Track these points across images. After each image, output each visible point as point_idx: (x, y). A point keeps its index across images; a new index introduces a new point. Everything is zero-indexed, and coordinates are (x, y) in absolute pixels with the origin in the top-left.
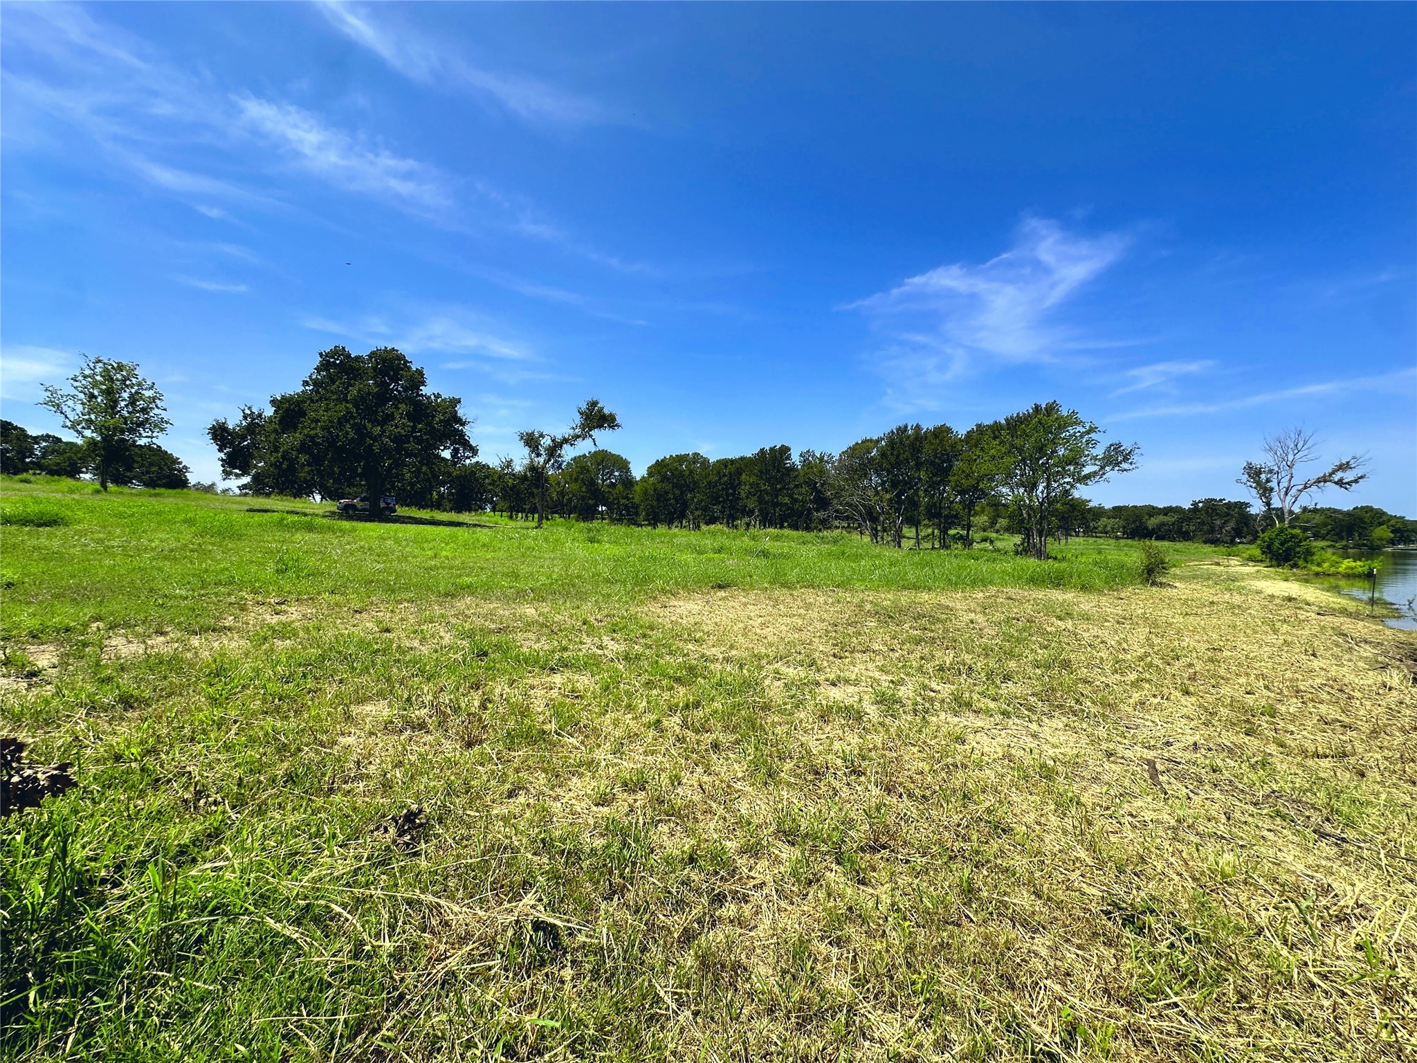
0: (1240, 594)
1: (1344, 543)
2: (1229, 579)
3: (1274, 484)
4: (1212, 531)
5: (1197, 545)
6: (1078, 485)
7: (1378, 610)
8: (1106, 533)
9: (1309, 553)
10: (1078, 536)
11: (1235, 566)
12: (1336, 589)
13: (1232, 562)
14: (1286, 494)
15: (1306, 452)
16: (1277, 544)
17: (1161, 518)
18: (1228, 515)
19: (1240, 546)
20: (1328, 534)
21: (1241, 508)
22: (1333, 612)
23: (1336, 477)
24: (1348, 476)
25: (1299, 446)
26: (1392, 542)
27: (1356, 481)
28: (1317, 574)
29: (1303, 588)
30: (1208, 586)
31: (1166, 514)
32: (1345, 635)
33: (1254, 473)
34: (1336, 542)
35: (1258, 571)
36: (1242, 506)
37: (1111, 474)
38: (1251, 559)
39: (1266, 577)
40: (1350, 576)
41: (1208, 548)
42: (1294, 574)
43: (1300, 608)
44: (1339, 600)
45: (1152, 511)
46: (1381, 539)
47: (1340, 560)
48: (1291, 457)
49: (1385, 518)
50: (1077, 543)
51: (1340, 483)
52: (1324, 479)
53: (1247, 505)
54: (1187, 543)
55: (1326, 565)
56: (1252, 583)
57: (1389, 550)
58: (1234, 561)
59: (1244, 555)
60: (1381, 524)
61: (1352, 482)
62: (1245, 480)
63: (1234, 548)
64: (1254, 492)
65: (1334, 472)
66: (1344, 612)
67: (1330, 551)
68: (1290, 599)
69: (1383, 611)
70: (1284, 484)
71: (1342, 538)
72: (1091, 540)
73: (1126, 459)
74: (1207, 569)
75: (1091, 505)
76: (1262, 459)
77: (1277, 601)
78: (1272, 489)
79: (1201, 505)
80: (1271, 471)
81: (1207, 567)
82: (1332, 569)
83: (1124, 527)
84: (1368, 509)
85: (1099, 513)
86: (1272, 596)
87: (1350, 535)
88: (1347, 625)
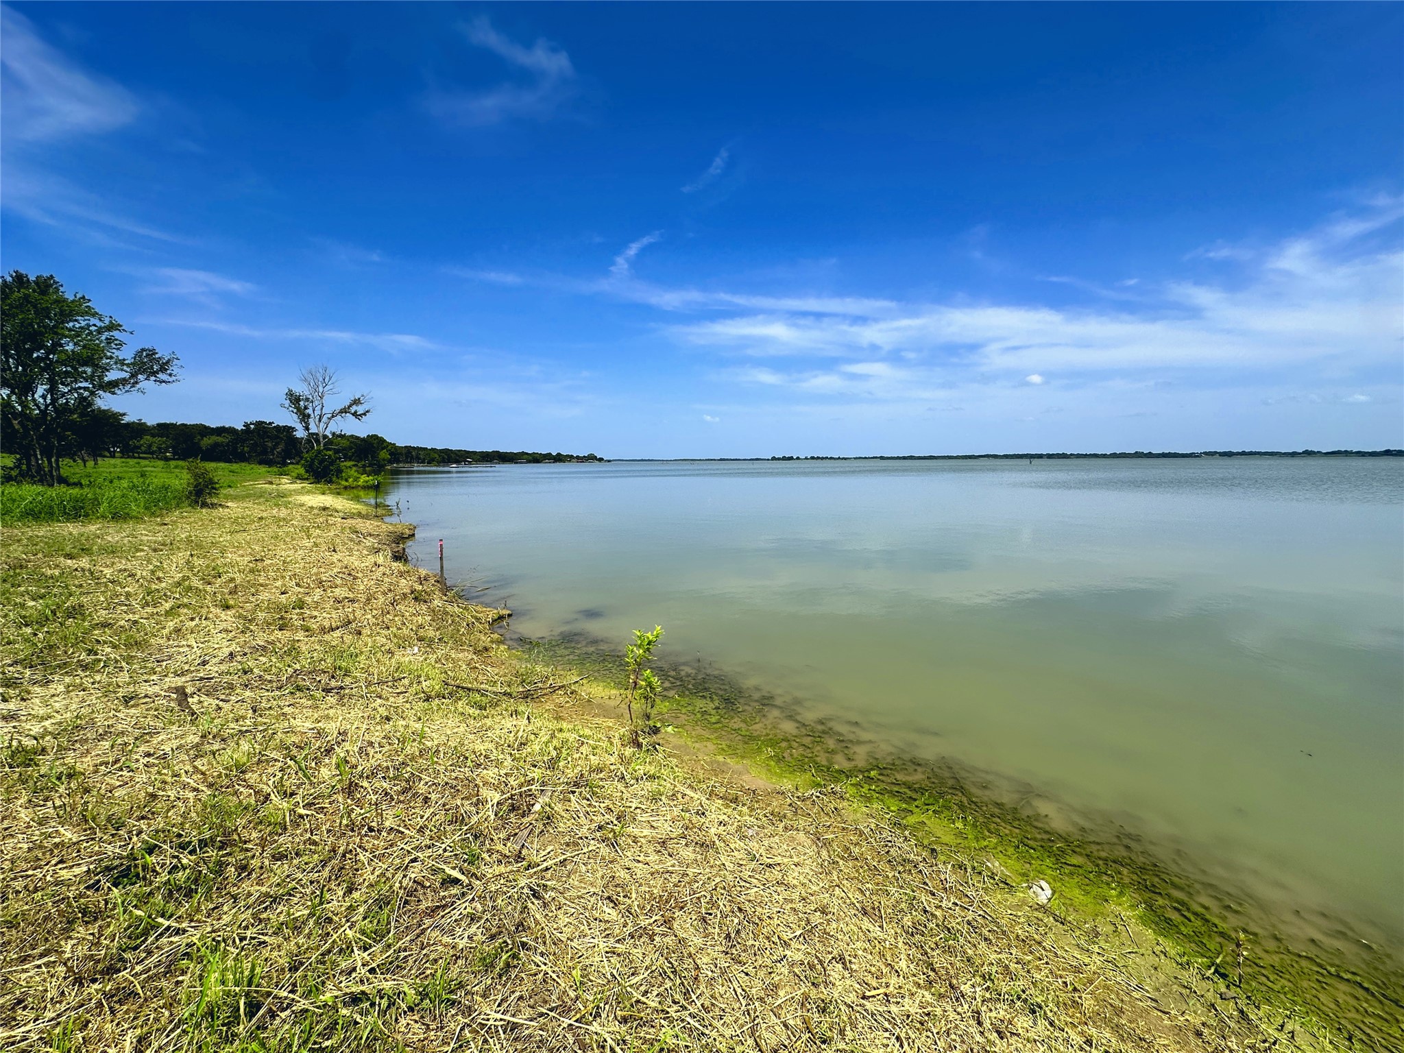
0: (286, 508)
1: (363, 463)
2: (279, 496)
3: (309, 411)
4: (265, 452)
5: (253, 466)
6: (101, 392)
7: (380, 511)
8: (152, 453)
9: (339, 471)
10: (113, 457)
11: (286, 484)
12: (357, 499)
13: (284, 481)
14: (320, 421)
15: (331, 387)
16: (316, 463)
17: (214, 439)
18: (278, 437)
19: (290, 466)
20: (353, 456)
21: (288, 432)
22: (353, 516)
23: (353, 409)
24: (360, 409)
25: (327, 380)
26: (390, 462)
27: (365, 414)
28: (346, 488)
29: (335, 499)
30: (259, 504)
31: (219, 435)
32: (357, 532)
33: (294, 399)
34: (358, 462)
35: (303, 488)
36: (289, 430)
37: (146, 384)
38: (300, 477)
39: (309, 492)
40: (366, 488)
41: (263, 469)
42: (330, 489)
43: (331, 515)
44: (357, 506)
45: (204, 430)
46: (384, 460)
47: (359, 475)
48: (321, 389)
49: (385, 444)
50: (111, 466)
51: (355, 414)
52: (344, 411)
53: (293, 429)
54: (243, 464)
55: (351, 480)
56: (298, 497)
57: (389, 467)
58: (285, 480)
59: (293, 474)
60: (383, 449)
61: (362, 414)
62: (287, 406)
63: (285, 469)
64: (295, 416)
65: (350, 406)
66: (360, 515)
67: (354, 468)
68: (325, 509)
69: (382, 511)
70: (318, 412)
71: (362, 460)
72: (132, 462)
73: (163, 369)
74: (261, 488)
75: (126, 419)
76: (300, 389)
77: (316, 511)
78: (309, 416)
79: (252, 426)
80: (307, 400)
81: (262, 486)
82: (355, 483)
83: (173, 447)
84: (375, 437)
85: (139, 429)
86: (312, 508)
87: (366, 458)
88: (360, 524)
